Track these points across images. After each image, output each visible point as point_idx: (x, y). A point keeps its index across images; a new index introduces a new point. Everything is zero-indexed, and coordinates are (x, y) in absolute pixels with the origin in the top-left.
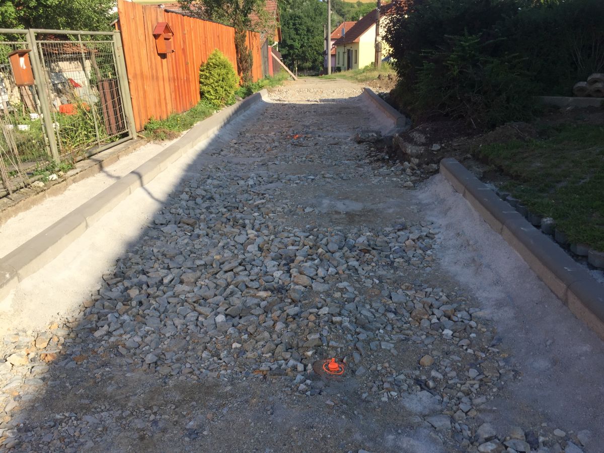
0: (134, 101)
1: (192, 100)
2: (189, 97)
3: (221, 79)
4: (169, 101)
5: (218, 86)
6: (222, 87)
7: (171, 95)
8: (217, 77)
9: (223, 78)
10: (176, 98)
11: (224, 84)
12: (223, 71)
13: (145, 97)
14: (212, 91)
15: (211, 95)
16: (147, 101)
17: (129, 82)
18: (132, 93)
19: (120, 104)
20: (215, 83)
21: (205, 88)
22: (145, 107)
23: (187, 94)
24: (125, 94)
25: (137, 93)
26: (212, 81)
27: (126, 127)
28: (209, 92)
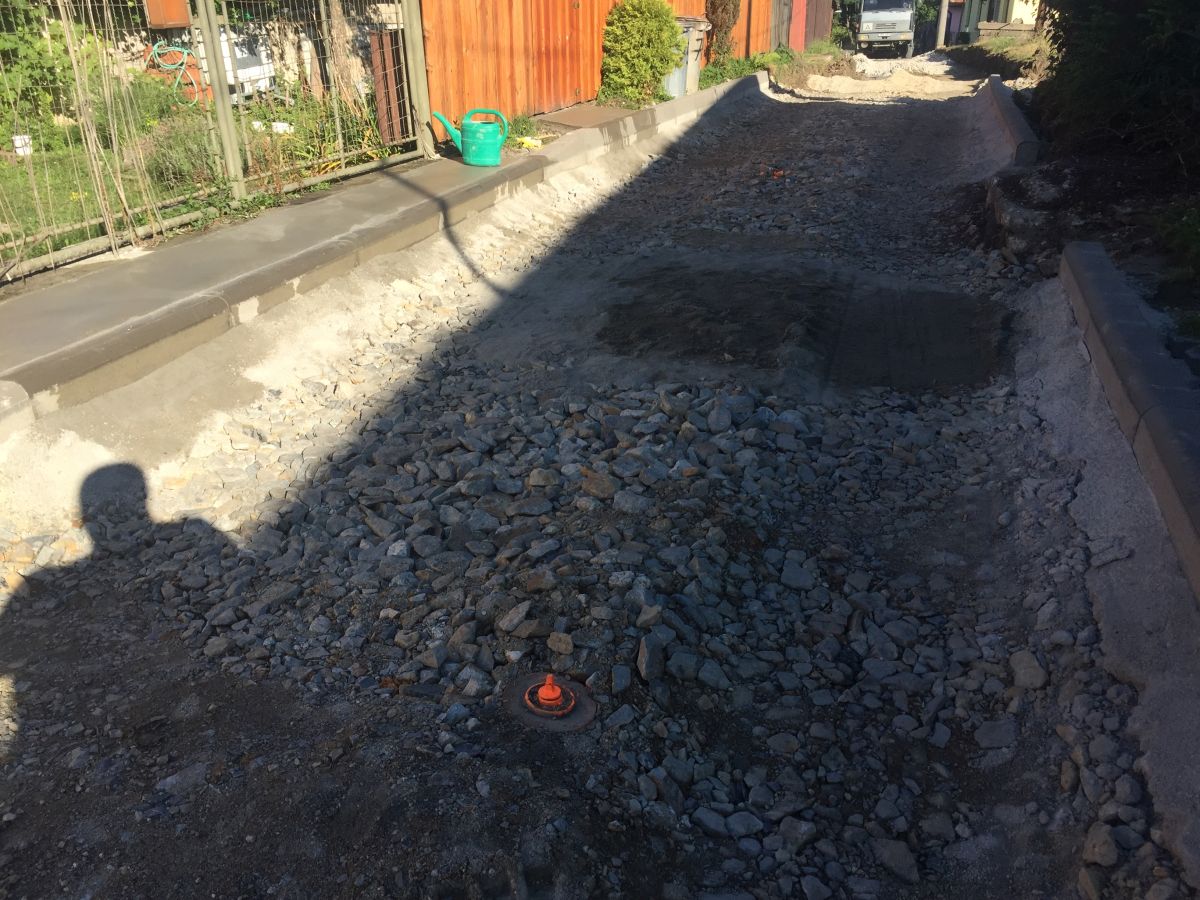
0: (432, 77)
1: (579, 85)
2: (571, 77)
3: (646, 42)
4: (520, 83)
5: (638, 57)
6: (646, 60)
7: (528, 70)
8: (638, 37)
9: (649, 41)
10: (540, 80)
11: (648, 52)
12: (653, 24)
13: (460, 73)
14: (624, 69)
15: (623, 76)
16: (466, 81)
17: (424, 37)
18: (429, 60)
19: (401, 81)
20: (632, 50)
21: (612, 63)
22: (461, 92)
23: (568, 71)
24: (414, 60)
25: (441, 60)
26: (626, 45)
27: (411, 131)
28: (619, 69)
